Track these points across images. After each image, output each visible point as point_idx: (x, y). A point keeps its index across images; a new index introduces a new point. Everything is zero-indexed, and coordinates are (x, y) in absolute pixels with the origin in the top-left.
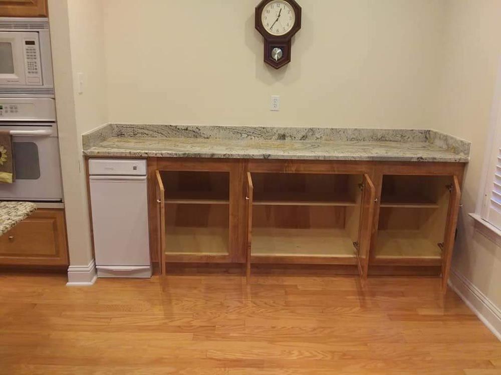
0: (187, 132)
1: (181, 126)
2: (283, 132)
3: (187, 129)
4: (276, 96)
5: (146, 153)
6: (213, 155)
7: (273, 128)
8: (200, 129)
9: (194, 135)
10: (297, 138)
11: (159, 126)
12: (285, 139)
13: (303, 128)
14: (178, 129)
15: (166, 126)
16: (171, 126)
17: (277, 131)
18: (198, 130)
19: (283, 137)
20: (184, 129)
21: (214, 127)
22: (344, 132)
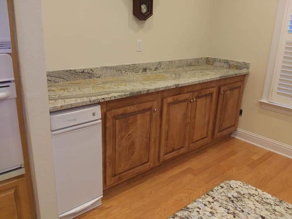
0: (84, 74)
1: (79, 69)
2: (145, 66)
3: (83, 72)
4: (140, 40)
5: (103, 99)
6: (148, 90)
7: (140, 64)
8: (94, 70)
9: (89, 76)
10: (152, 70)
11: (60, 71)
12: (146, 71)
13: (156, 62)
14: (77, 72)
15: (67, 71)
16: (70, 70)
17: (142, 66)
18: (92, 71)
19: (145, 70)
20: (82, 72)
21: (103, 68)
22: (175, 63)
